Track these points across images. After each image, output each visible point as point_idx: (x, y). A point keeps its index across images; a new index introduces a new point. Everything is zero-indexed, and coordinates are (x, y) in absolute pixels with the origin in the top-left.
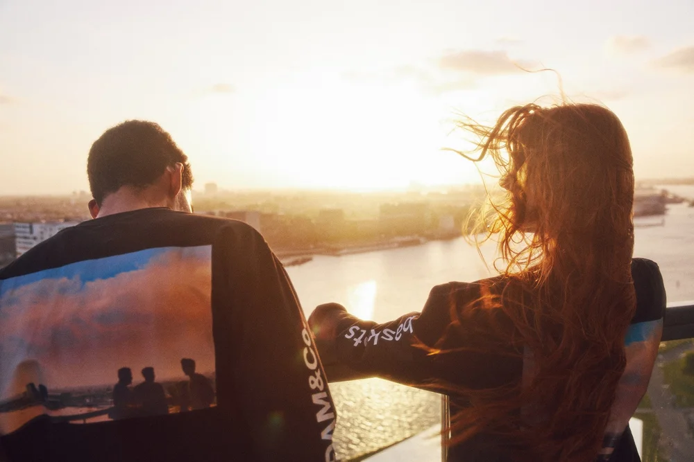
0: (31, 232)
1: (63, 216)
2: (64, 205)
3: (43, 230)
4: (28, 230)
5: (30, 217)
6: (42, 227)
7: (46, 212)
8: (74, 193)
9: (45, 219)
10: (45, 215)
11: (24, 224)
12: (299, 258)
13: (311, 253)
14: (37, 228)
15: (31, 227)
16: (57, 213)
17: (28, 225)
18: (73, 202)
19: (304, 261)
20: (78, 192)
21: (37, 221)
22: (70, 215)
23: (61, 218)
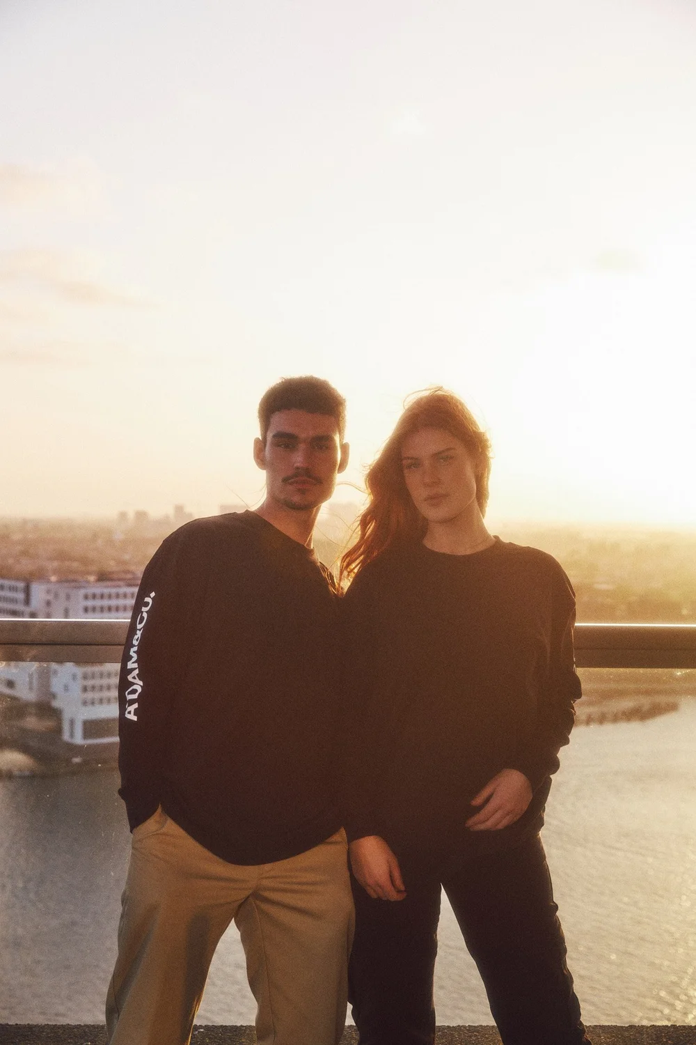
0: (27, 601)
1: (94, 568)
2: (100, 542)
3: (50, 597)
4: (21, 596)
5: (26, 565)
6: (48, 592)
7: (62, 556)
8: (123, 515)
9: (55, 572)
10: (56, 564)
11: (13, 583)
12: (646, 702)
13: (673, 692)
14: (39, 592)
15: (27, 591)
16: (85, 561)
17: (21, 585)
18: (119, 536)
19: (655, 711)
20: (131, 515)
21: (40, 575)
22: (112, 566)
23: (89, 573)
